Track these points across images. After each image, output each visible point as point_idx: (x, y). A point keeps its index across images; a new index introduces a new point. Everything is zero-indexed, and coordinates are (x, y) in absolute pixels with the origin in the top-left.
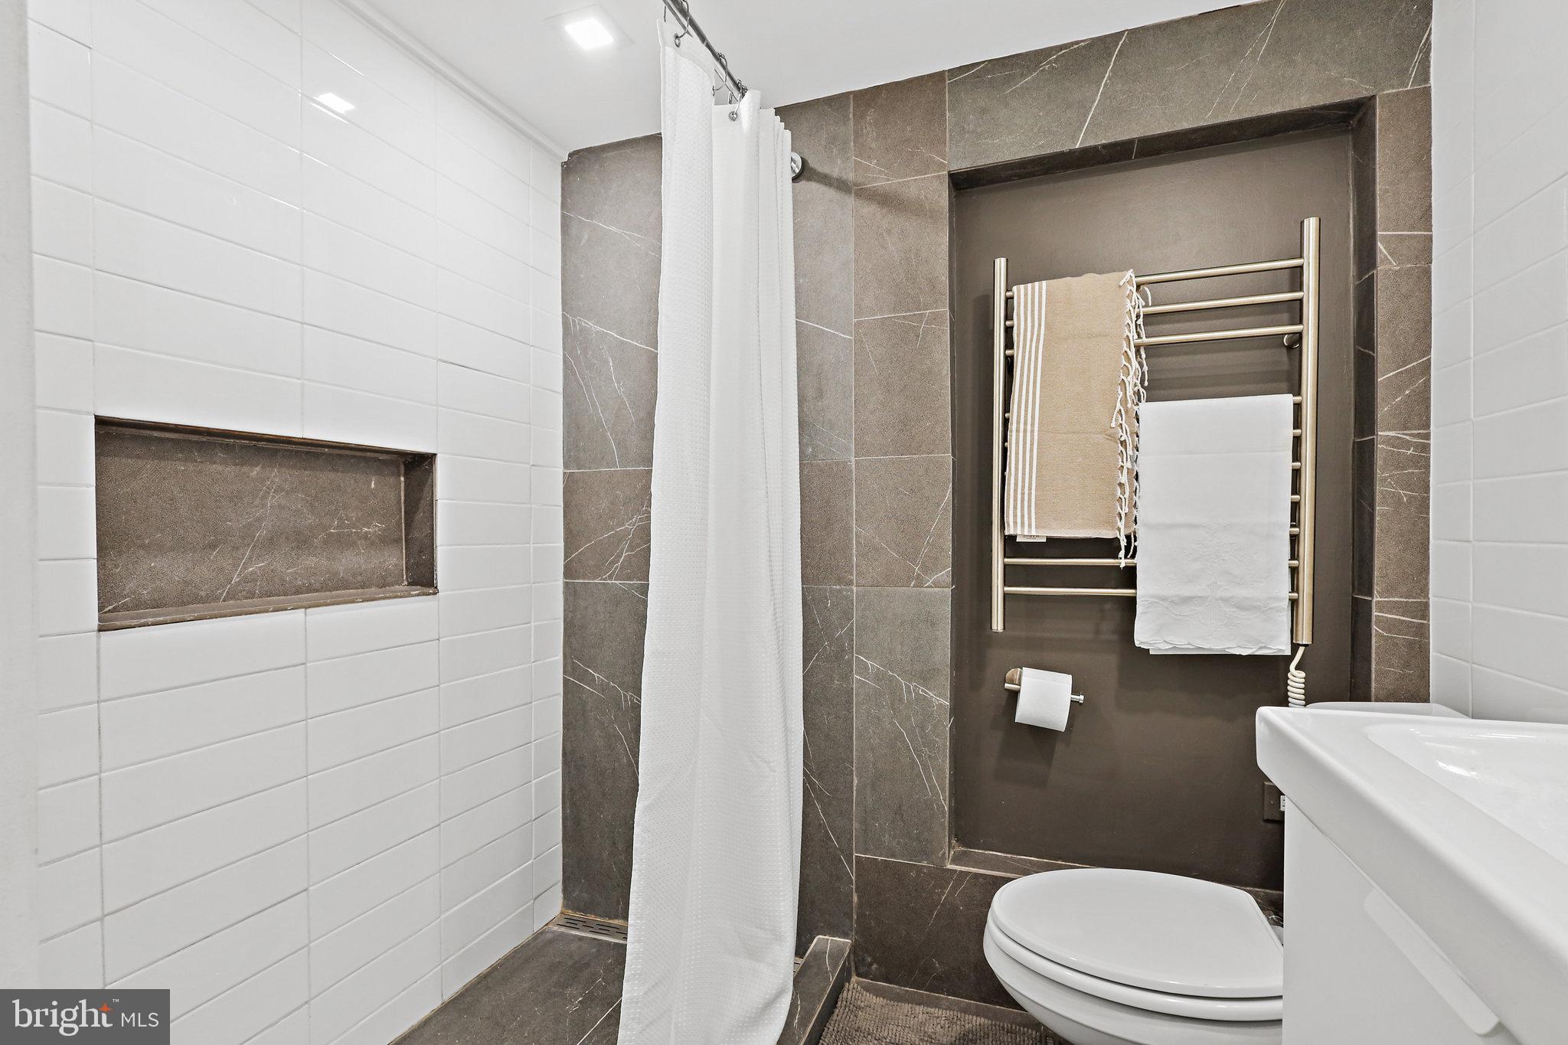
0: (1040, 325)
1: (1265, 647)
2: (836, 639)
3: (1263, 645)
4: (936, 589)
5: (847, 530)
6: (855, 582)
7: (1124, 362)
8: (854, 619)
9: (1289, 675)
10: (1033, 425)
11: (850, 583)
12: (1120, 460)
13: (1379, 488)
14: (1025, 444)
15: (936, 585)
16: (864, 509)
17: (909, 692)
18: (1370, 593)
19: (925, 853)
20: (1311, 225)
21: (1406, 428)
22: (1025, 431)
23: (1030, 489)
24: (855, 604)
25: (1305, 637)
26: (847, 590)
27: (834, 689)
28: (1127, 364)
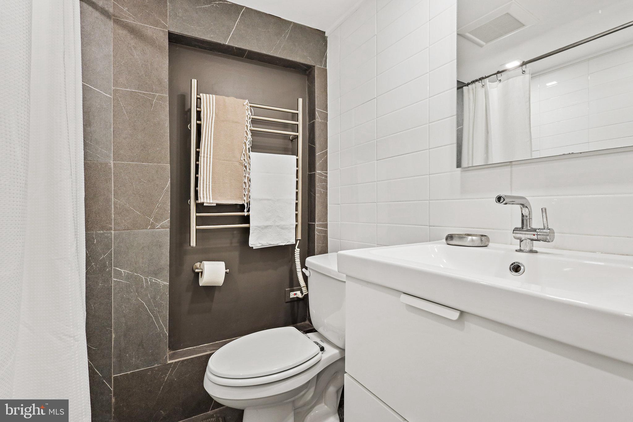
0: (213, 113)
1: (289, 242)
2: (100, 261)
3: (288, 241)
4: (162, 230)
5: (108, 201)
6: (113, 228)
7: (246, 135)
8: (113, 248)
9: (295, 250)
10: (210, 155)
11: (111, 229)
12: (244, 173)
13: (317, 188)
14: (207, 163)
15: (162, 227)
16: (120, 189)
17: (147, 282)
18: (314, 221)
19: (156, 360)
20: (300, 100)
21: (322, 170)
22: (207, 157)
23: (209, 183)
24: (113, 241)
25: (299, 237)
26: (108, 233)
27: (99, 289)
28: (247, 136)
